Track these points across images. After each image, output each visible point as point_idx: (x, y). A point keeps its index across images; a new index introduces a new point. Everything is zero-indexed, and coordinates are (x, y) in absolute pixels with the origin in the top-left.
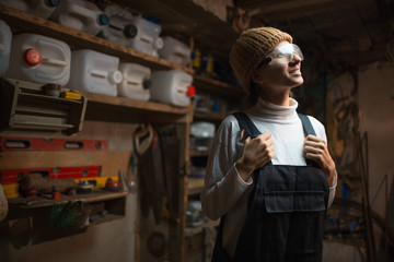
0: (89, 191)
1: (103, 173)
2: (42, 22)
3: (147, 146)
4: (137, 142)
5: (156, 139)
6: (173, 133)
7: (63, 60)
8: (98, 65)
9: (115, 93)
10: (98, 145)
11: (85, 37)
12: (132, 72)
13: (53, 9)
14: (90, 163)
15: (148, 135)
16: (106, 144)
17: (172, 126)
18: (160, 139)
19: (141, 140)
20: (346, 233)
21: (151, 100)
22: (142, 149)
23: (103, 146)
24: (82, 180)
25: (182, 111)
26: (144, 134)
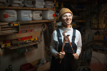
0: (28, 43)
1: (33, 37)
2: (6, 7)
3: (45, 29)
4: (43, 28)
5: (47, 27)
6: (51, 26)
7: (15, 15)
8: (25, 14)
9: (31, 20)
10: (31, 31)
11: (19, 8)
12: (36, 13)
13: (9, 3)
14: (29, 35)
15: (45, 26)
16: (33, 30)
17: (51, 24)
18: (48, 27)
19: (44, 27)
20: (103, 50)
21: (42, 19)
22: (44, 30)
23: (33, 31)
24: (26, 40)
25: (52, 21)
26: (44, 26)
